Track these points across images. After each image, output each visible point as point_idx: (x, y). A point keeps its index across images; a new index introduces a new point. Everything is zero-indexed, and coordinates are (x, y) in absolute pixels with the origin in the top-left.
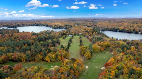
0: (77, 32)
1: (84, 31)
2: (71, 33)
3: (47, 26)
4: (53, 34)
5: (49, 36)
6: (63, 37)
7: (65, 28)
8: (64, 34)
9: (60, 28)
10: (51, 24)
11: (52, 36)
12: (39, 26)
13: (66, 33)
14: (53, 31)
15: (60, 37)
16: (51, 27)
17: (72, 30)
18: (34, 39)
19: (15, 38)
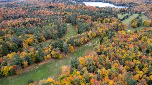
0: (139, 10)
2: (132, 11)
3: (110, 3)
4: (113, 10)
5: (109, 11)
6: (121, 13)
7: (129, 6)
8: (124, 11)
9: (123, 6)
10: (115, 1)
11: (112, 11)
12: (102, 2)
13: (126, 11)
14: (114, 7)
15: (119, 13)
16: (114, 4)
17: (134, 9)
18: (97, 11)
19: (84, 9)
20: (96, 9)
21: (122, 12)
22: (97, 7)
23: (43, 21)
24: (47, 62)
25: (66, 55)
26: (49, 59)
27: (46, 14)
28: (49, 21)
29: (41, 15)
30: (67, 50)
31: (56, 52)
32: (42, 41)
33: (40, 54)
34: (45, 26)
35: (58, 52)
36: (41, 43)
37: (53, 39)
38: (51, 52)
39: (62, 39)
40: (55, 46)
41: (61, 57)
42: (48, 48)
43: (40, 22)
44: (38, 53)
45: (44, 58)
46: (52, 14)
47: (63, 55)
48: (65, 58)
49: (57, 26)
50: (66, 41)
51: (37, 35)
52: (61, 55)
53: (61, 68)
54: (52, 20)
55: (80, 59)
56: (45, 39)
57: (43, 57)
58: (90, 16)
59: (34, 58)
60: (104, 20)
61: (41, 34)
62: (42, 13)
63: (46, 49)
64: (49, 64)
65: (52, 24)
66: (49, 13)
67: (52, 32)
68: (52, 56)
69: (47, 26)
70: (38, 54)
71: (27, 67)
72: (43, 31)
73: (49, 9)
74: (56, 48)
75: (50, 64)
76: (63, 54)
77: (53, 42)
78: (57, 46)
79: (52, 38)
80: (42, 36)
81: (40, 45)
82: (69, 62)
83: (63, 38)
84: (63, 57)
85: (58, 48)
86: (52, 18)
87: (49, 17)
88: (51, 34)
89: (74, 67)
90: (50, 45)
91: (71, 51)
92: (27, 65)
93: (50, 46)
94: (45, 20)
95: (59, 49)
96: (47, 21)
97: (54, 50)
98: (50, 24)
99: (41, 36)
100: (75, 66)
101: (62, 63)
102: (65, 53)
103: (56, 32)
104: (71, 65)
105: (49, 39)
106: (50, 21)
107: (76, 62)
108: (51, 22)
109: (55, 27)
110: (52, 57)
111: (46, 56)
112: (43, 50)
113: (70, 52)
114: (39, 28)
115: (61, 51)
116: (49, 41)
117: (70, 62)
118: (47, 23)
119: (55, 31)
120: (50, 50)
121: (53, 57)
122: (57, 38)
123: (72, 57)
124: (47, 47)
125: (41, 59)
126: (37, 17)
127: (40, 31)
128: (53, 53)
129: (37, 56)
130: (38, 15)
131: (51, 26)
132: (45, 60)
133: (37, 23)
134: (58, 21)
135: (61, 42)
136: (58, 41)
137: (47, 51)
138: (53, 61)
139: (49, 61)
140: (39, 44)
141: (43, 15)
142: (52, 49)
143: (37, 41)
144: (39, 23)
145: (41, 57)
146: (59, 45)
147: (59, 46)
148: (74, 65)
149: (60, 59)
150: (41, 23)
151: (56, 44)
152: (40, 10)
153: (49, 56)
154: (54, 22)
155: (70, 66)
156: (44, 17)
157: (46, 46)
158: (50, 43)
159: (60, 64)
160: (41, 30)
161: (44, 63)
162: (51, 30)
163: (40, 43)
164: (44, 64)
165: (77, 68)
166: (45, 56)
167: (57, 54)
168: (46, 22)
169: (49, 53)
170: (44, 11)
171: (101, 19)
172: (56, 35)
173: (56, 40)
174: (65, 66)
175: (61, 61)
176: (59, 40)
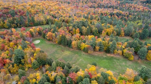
23: (130, 16)
24: (115, 57)
25: (139, 60)
26: (119, 54)
27: (137, 10)
28: (137, 17)
29: (132, 9)
30: (143, 55)
31: (130, 51)
32: (120, 36)
33: (112, 46)
34: (130, 21)
35: (131, 52)
36: (119, 37)
37: (133, 38)
38: (124, 49)
39: (143, 42)
40: (130, 45)
41: (132, 59)
43: (127, 16)
44: (111, 44)
45: (115, 51)
46: (146, 10)
47: (135, 58)
48: (137, 63)
49: (144, 25)
50: (147, 45)
51: (118, 28)
52: (133, 57)
53: (127, 69)
54: (142, 17)
56: (124, 35)
57: (114, 50)
59: (106, 47)
61: (122, 29)
62: (134, 7)
63: (120, 44)
64: (116, 59)
65: (139, 21)
66: (142, 9)
67: (135, 30)
68: (122, 53)
69: (132, 22)
70: (111, 46)
71: (97, 51)
72: (125, 26)
73: (145, 3)
74: (131, 47)
75: (118, 59)
76: (137, 57)
77: (131, 40)
78: (133, 47)
79: (131, 36)
80: (123, 31)
81: (117, 38)
82: (138, 69)
83: (145, 40)
84: (134, 60)
86: (143, 15)
87: (140, 13)
88: (133, 31)
89: (142, 77)
90: (126, 42)
91: (148, 59)
92: (98, 50)
93: (126, 43)
94: (134, 15)
95: (134, 50)
96: (135, 17)
97: (128, 48)
98: (137, 21)
99: (122, 30)
100: (144, 77)
101: (130, 65)
102: (139, 58)
103: (140, 31)
104: (140, 73)
105: (128, 36)
106: (139, 17)
107: (148, 73)
108: (139, 19)
109: (141, 26)
110: (122, 55)
111: (118, 50)
112: (118, 44)
113: (146, 59)
114: (123, 21)
115: (136, 53)
116: (128, 38)
117: (140, 69)
118: (134, 20)
119: (139, 30)
120: (123, 47)
121: (124, 55)
122: (137, 38)
123: (146, 66)
124: (122, 43)
125: (111, 51)
126: (126, 11)
127: (122, 25)
128: (125, 51)
129: (109, 47)
130: (128, 9)
131: (138, 23)
132: (115, 53)
133: (124, 17)
134: (149, 20)
135: (141, 44)
136: (137, 42)
137: (121, 46)
138: (122, 58)
139: (118, 56)
140: (116, 37)
141: (133, 9)
142: (126, 47)
143: (116, 33)
144: (125, 17)
145: (112, 49)
146: (137, 46)
147: (136, 48)
148: (143, 75)
149: (130, 60)
150: (128, 18)
151: (133, 43)
152: (133, 4)
153: (120, 52)
154: (143, 19)
155: (137, 73)
156: (133, 12)
157: (122, 41)
158: (127, 41)
159: (127, 65)
160: (124, 24)
161: (112, 55)
162: (135, 28)
163: (117, 36)
164: (112, 57)
165: (145, 81)
166: (116, 50)
167: (130, 54)
168: (133, 18)
169: (121, 49)
170: (136, 6)
172: (139, 35)
173: (136, 40)
174: (131, 70)
175: (130, 63)
176: (139, 42)
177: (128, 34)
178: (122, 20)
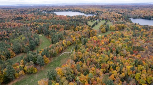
0: (105, 17)
1: (112, 17)
2: (99, 18)
3: (80, 12)
4: (83, 18)
5: (80, 19)
6: (91, 21)
7: (96, 14)
8: (93, 18)
9: (91, 14)
10: (84, 10)
11: (82, 20)
12: (73, 11)
13: (95, 18)
14: (84, 16)
15: (89, 21)
16: (83, 13)
17: (101, 16)
18: (68, 20)
20: (68, 18)
21: (92, 19)
22: (68, 17)
23: (10, 34)
24: (19, 80)
25: (41, 68)
26: (22, 75)
27: (14, 27)
28: (18, 33)
29: (7, 27)
30: (42, 62)
31: (30, 66)
32: (12, 57)
33: (9, 72)
34: (13, 39)
35: (32, 66)
36: (10, 59)
37: (25, 53)
38: (23, 67)
39: (35, 52)
40: (28, 60)
41: (36, 71)
42: (20, 64)
43: (7, 35)
44: (6, 71)
45: (16, 76)
46: (21, 25)
47: (38, 69)
48: (41, 71)
49: (28, 38)
50: (39, 53)
51: (4, 51)
52: (36, 69)
53: (38, 83)
54: (22, 32)
55: (57, 70)
56: (15, 54)
57: (14, 75)
58: (62, 25)
59: (2, 78)
60: (76, 28)
61: (9, 49)
62: (9, 25)
63: (17, 65)
64: (22, 82)
65: (22, 36)
66: (18, 25)
67: (23, 45)
68: (25, 72)
69: (16, 39)
70: (7, 73)
72: (11, 45)
73: (17, 20)
74: (29, 62)
75: (24, 81)
76: (39, 67)
77: (25, 56)
78: (30, 60)
79: (23, 52)
80: (11, 51)
81: (9, 61)
82: (46, 75)
83: (36, 50)
84: (38, 70)
85: (31, 62)
86: (21, 30)
87: (18, 29)
88: (21, 47)
89: (52, 79)
90: (21, 59)
91: (46, 63)
93: (22, 61)
94: (13, 32)
95: (33, 63)
96: (16, 34)
97: (27, 64)
98: (20, 37)
99: (9, 51)
101: (38, 77)
102: (41, 66)
103: (28, 44)
104: (49, 78)
105: (20, 53)
106: (19, 33)
107: (54, 73)
108: (20, 34)
109: (26, 39)
110: (26, 73)
111: (18, 73)
112: (14, 66)
113: (46, 64)
114: (6, 42)
115: (36, 64)
116: (20, 55)
117: (46, 74)
118: (16, 36)
119: (26, 44)
120: (22, 66)
121: (27, 73)
122: (29, 51)
123: (49, 69)
124: (18, 62)
125: (11, 78)
126: (2, 31)
127: (7, 46)
128: (26, 68)
129: (6, 76)
130: (3, 28)
131: (21, 38)
132: (17, 77)
133: (3, 37)
134: (28, 32)
135: (35, 54)
136: (31, 54)
137: (18, 67)
138: (27, 77)
139: (23, 77)
140: (7, 61)
141: (9, 27)
142: (24, 64)
143: (5, 57)
144: (5, 37)
145: (11, 75)
146: (33, 58)
147: (33, 60)
148: (51, 77)
149: (36, 73)
150: (8, 36)
151: (29, 57)
152: (6, 22)
153: (21, 72)
154: (24, 33)
155: (47, 80)
156: (11, 29)
157: (17, 61)
158: (22, 58)
159: (36, 79)
160: (9, 44)
161: (15, 81)
162: (21, 43)
163: (9, 59)
164: (17, 83)
165: (55, 80)
166: (17, 74)
167: (32, 68)
168: (14, 35)
169: (21, 69)
170: (10, 23)
171: (73, 28)
172: (28, 47)
173: (29, 53)
174: (42, 80)
175: (37, 76)
176: (32, 53)
177: (19, 52)
178: (4, 41)
